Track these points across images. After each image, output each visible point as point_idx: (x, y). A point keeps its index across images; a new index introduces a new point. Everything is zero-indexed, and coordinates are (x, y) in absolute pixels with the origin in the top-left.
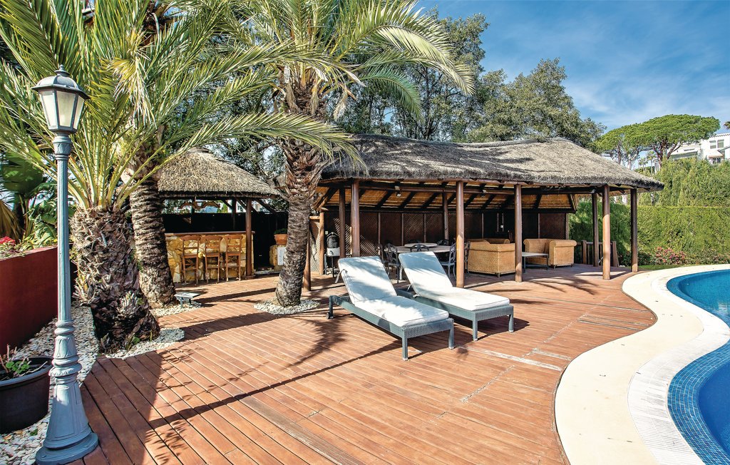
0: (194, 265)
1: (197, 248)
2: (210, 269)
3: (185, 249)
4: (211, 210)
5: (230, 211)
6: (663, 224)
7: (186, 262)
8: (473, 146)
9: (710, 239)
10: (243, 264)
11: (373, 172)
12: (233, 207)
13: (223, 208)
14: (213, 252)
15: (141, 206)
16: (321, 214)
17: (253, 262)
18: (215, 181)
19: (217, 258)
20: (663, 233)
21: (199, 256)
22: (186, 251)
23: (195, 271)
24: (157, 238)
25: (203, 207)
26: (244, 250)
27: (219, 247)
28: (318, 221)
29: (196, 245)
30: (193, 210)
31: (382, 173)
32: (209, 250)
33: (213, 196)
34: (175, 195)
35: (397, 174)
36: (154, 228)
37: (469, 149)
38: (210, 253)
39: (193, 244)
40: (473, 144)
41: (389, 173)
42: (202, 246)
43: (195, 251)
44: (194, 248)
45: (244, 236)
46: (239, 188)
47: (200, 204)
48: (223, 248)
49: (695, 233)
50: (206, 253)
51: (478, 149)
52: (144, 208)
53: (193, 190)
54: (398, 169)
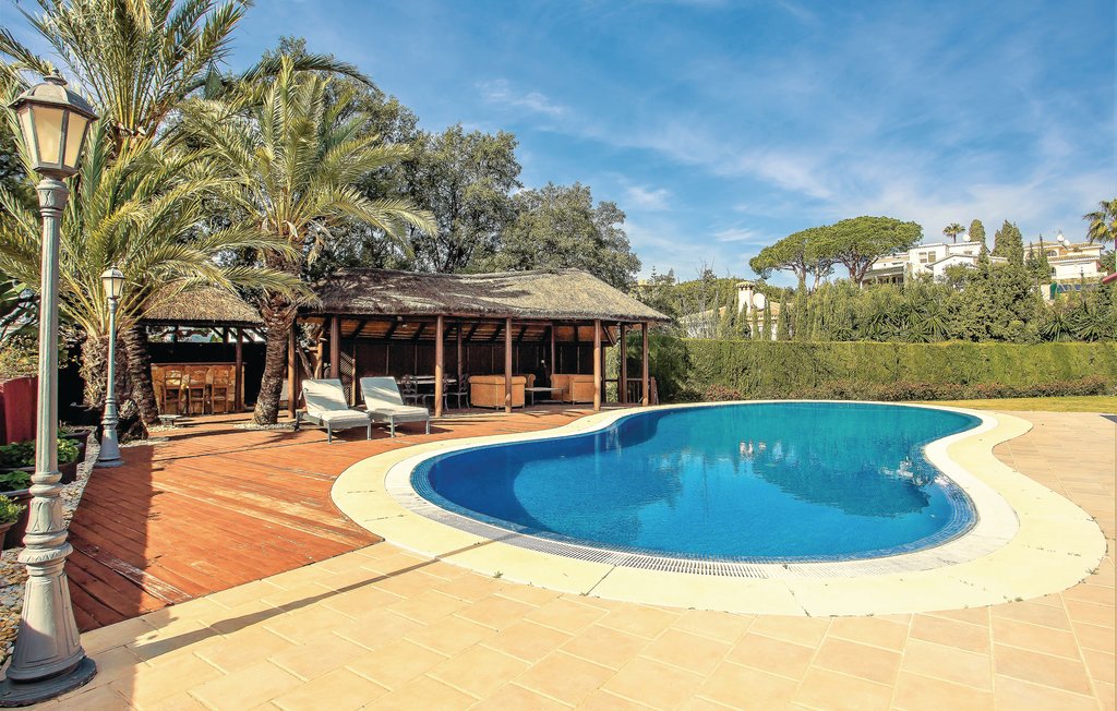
0: (176, 398)
1: (180, 379)
2: (194, 402)
3: (166, 379)
4: (196, 338)
5: (221, 340)
6: (725, 360)
7: (167, 394)
8: (474, 278)
9: (781, 378)
10: (231, 398)
11: (346, 309)
12: (225, 336)
13: (213, 336)
14: (199, 384)
15: (129, 335)
16: (320, 345)
17: (243, 396)
18: (202, 309)
19: (202, 390)
20: (724, 370)
21: (182, 388)
22: (168, 382)
23: (177, 403)
24: (143, 364)
25: (188, 335)
26: (233, 382)
27: (204, 378)
28: (316, 352)
29: (179, 376)
30: (175, 338)
31: (353, 309)
32: (193, 381)
33: (203, 324)
34: (158, 324)
35: (368, 310)
36: (141, 355)
37: (467, 282)
38: (194, 385)
39: (175, 373)
40: (476, 275)
41: (360, 309)
42: (186, 377)
43: (178, 383)
44: (178, 379)
45: (234, 368)
46: (229, 317)
47: (185, 333)
48: (209, 379)
49: (763, 371)
50: (189, 384)
51: (477, 281)
52: (132, 336)
53: (178, 318)
54: (370, 305)
